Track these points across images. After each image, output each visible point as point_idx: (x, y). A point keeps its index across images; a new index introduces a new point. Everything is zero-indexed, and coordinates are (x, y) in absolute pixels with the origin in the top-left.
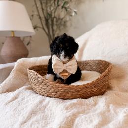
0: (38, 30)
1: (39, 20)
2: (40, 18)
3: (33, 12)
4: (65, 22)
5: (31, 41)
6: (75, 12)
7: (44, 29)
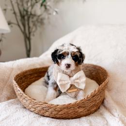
0: (12, 26)
1: (14, 15)
2: (15, 13)
3: (6, 5)
4: (42, 19)
5: (3, 39)
6: (56, 12)
7: (19, 26)
